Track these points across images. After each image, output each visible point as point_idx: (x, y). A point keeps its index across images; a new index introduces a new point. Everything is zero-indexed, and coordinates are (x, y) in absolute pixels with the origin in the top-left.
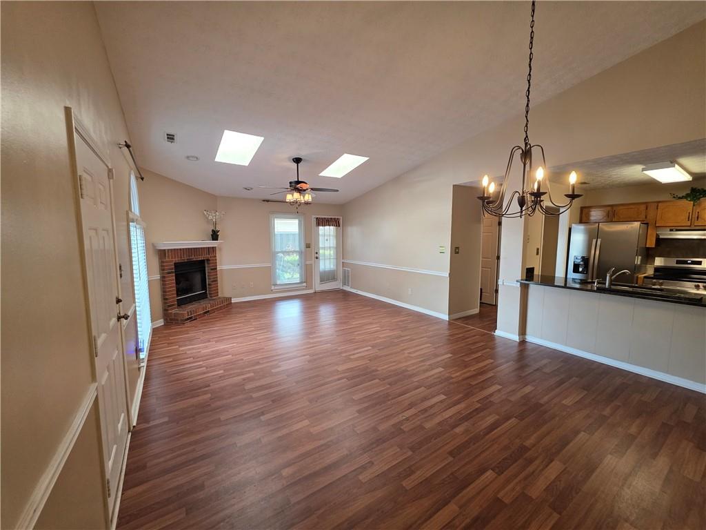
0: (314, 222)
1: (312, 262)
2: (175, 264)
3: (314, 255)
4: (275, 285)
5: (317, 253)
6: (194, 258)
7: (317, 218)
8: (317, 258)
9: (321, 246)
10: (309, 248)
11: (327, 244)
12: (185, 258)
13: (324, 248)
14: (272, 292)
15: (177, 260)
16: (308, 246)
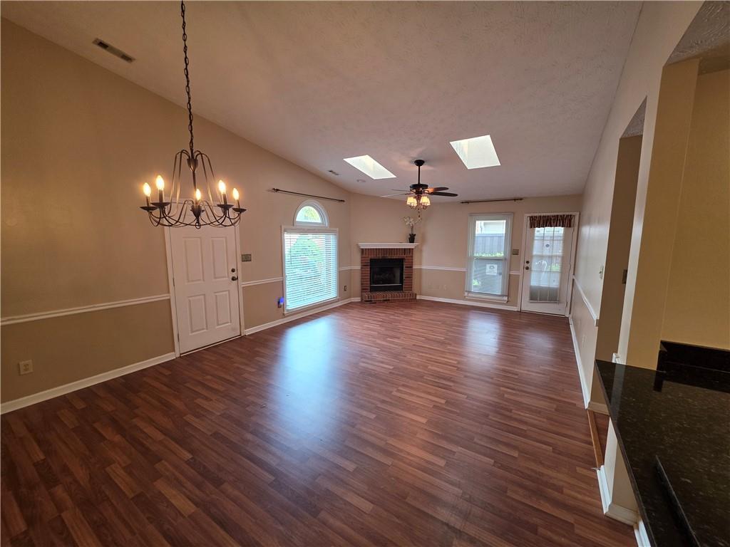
0: (527, 222)
1: (520, 273)
2: (371, 259)
3: (522, 265)
4: (469, 292)
5: (528, 262)
6: (389, 257)
7: (531, 217)
8: (527, 268)
9: (535, 252)
10: (517, 255)
11: (547, 252)
12: (380, 256)
13: (542, 257)
14: (464, 298)
15: (372, 257)
16: (515, 252)
